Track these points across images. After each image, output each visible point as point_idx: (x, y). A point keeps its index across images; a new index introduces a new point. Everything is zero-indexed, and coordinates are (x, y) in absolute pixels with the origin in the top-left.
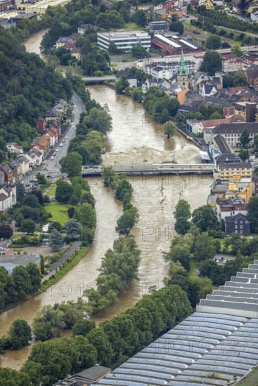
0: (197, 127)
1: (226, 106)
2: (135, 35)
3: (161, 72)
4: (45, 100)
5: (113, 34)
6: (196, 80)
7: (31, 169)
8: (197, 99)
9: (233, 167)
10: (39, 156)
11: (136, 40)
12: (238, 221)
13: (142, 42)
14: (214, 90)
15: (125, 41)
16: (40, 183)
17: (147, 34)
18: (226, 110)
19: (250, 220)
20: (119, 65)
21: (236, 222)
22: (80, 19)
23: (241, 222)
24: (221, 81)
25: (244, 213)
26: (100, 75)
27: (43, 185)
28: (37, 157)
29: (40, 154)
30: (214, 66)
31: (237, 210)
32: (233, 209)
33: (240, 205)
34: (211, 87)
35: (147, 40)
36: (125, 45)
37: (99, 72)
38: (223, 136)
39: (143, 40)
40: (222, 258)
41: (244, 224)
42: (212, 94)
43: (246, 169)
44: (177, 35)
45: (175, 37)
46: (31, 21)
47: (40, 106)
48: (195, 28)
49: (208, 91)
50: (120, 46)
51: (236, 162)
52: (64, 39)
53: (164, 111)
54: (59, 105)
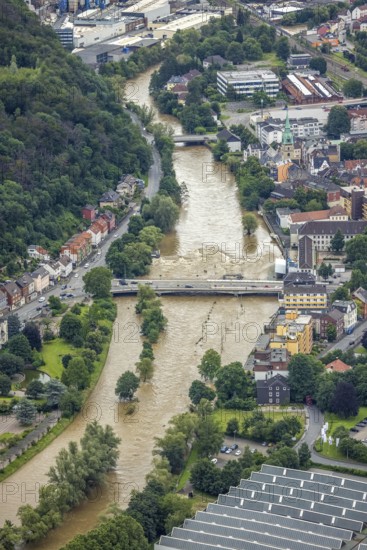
0: (286, 221)
1: (332, 190)
2: (260, 76)
3: (271, 134)
4: (106, 177)
5: (234, 74)
6: (307, 148)
7: (52, 283)
8: (301, 176)
9: (303, 291)
10: (66, 265)
11: (260, 83)
12: (274, 387)
13: (267, 86)
14: (325, 163)
15: (247, 84)
16: (52, 308)
17: (274, 76)
18: (331, 195)
19: (289, 385)
20: (231, 118)
21: (271, 389)
22: (208, 50)
23: (278, 389)
24: (339, 150)
25: (285, 374)
26: (201, 133)
27: (55, 311)
28: (62, 267)
29: (69, 261)
30: (340, 126)
31: (276, 370)
32: (270, 368)
33: (281, 363)
34: (322, 160)
35: (274, 82)
36: (247, 89)
37: (201, 128)
38: (311, 237)
39: (269, 83)
40: (237, 447)
41: (281, 391)
42: (321, 169)
43: (319, 295)
44: (316, 76)
45: (312, 78)
46: (149, 51)
47: (95, 188)
48: (346, 63)
49: (317, 165)
50: (241, 90)
51: (309, 283)
52: (176, 79)
53: (252, 194)
54: (123, 184)
